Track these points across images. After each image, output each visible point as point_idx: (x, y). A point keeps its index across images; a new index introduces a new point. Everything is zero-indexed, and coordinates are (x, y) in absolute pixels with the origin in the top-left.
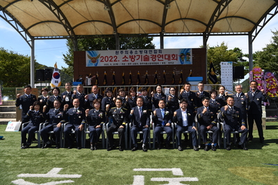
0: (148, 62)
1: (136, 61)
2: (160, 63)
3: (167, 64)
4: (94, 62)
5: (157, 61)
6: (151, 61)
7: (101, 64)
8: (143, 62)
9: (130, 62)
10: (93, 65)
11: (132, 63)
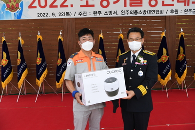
0: (138, 9)
1: (112, 7)
2: (167, 12)
3: (181, 13)
4: (12, 9)
5: (159, 7)
6: (145, 6)
7: (30, 14)
8: (129, 8)
9: (98, 8)
10: (12, 16)
11: (103, 10)
